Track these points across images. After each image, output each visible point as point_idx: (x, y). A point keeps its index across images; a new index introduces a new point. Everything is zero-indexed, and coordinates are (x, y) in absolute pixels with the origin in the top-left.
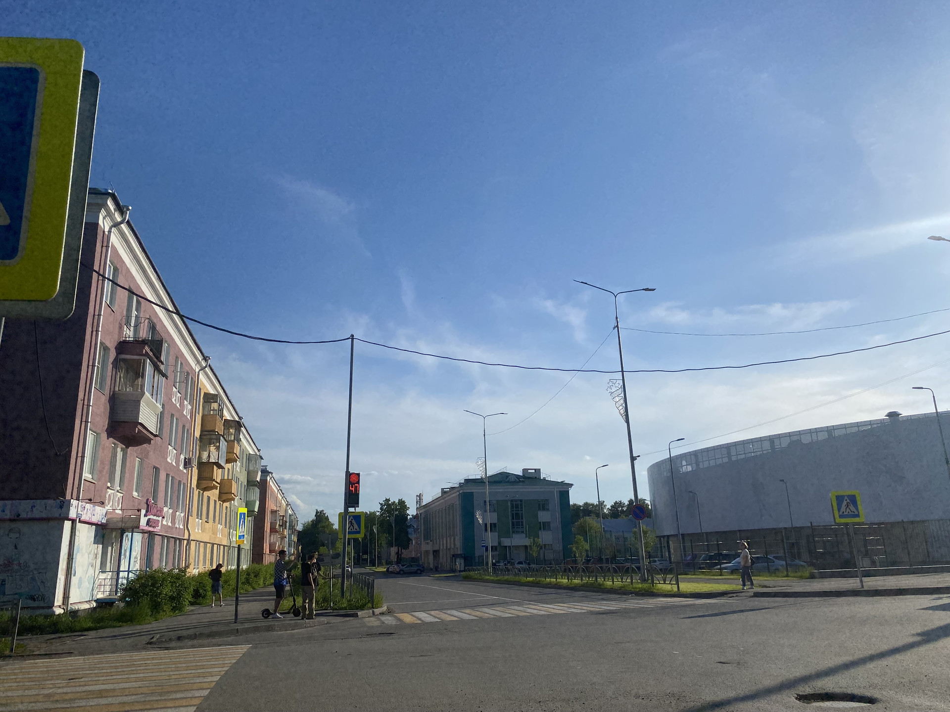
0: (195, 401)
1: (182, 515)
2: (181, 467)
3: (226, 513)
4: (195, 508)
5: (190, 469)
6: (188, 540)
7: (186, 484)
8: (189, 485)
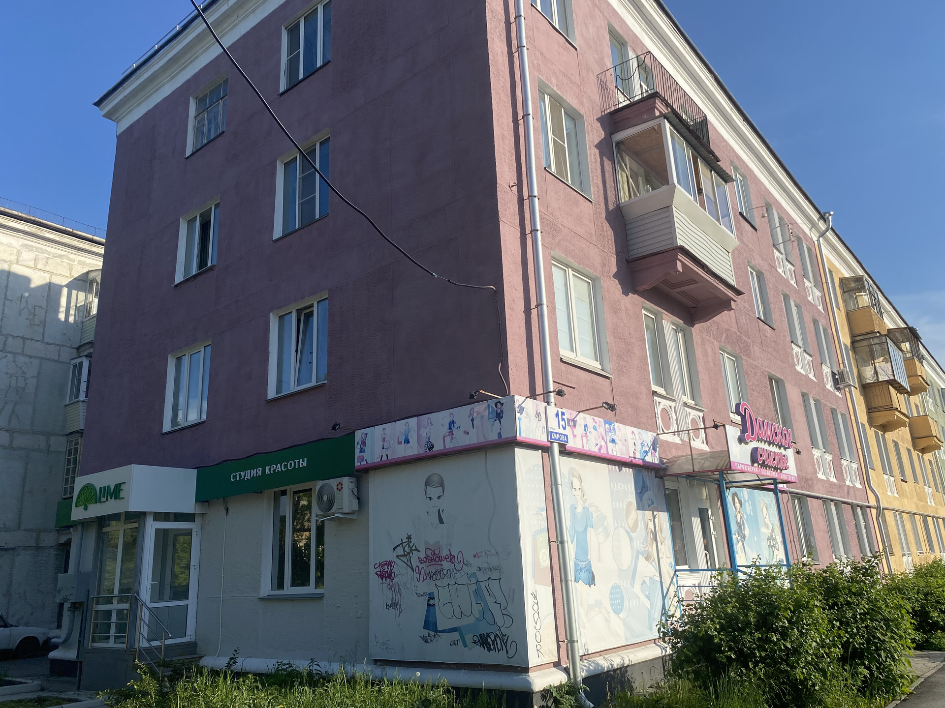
0: (825, 285)
1: (855, 466)
2: (830, 386)
3: (932, 470)
4: (875, 454)
5: (847, 389)
6: (878, 508)
7: (848, 415)
8: (853, 418)
